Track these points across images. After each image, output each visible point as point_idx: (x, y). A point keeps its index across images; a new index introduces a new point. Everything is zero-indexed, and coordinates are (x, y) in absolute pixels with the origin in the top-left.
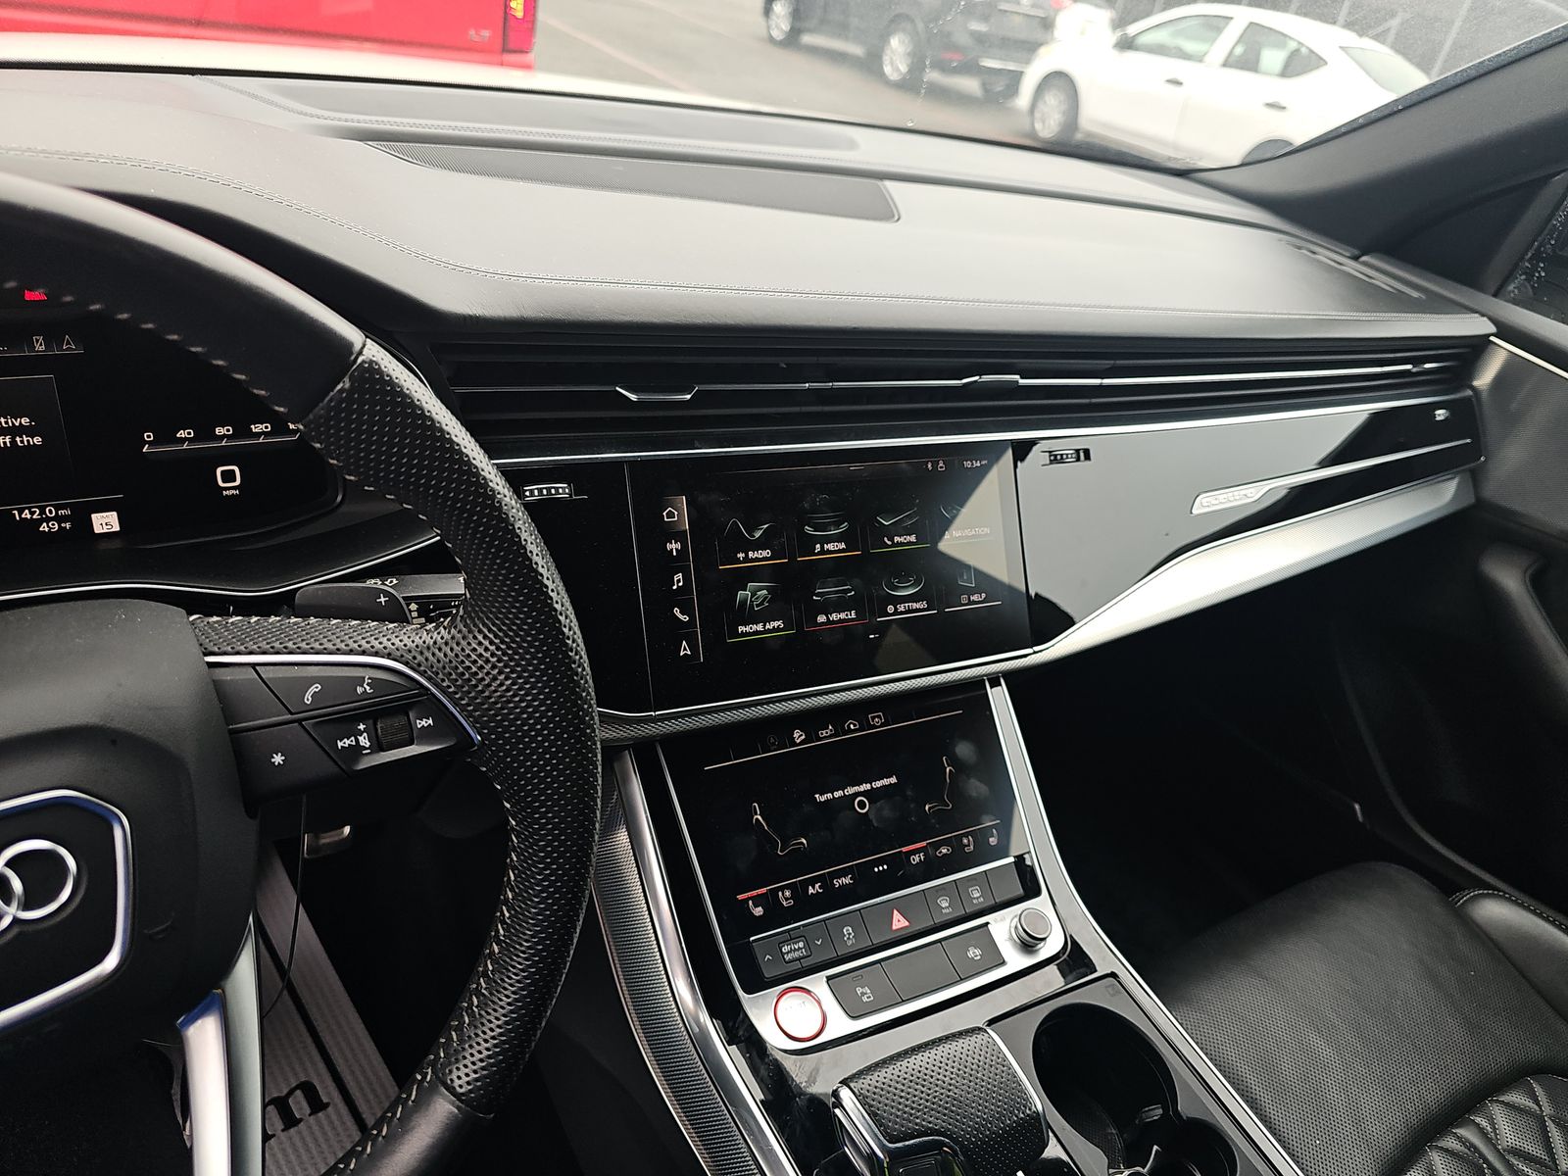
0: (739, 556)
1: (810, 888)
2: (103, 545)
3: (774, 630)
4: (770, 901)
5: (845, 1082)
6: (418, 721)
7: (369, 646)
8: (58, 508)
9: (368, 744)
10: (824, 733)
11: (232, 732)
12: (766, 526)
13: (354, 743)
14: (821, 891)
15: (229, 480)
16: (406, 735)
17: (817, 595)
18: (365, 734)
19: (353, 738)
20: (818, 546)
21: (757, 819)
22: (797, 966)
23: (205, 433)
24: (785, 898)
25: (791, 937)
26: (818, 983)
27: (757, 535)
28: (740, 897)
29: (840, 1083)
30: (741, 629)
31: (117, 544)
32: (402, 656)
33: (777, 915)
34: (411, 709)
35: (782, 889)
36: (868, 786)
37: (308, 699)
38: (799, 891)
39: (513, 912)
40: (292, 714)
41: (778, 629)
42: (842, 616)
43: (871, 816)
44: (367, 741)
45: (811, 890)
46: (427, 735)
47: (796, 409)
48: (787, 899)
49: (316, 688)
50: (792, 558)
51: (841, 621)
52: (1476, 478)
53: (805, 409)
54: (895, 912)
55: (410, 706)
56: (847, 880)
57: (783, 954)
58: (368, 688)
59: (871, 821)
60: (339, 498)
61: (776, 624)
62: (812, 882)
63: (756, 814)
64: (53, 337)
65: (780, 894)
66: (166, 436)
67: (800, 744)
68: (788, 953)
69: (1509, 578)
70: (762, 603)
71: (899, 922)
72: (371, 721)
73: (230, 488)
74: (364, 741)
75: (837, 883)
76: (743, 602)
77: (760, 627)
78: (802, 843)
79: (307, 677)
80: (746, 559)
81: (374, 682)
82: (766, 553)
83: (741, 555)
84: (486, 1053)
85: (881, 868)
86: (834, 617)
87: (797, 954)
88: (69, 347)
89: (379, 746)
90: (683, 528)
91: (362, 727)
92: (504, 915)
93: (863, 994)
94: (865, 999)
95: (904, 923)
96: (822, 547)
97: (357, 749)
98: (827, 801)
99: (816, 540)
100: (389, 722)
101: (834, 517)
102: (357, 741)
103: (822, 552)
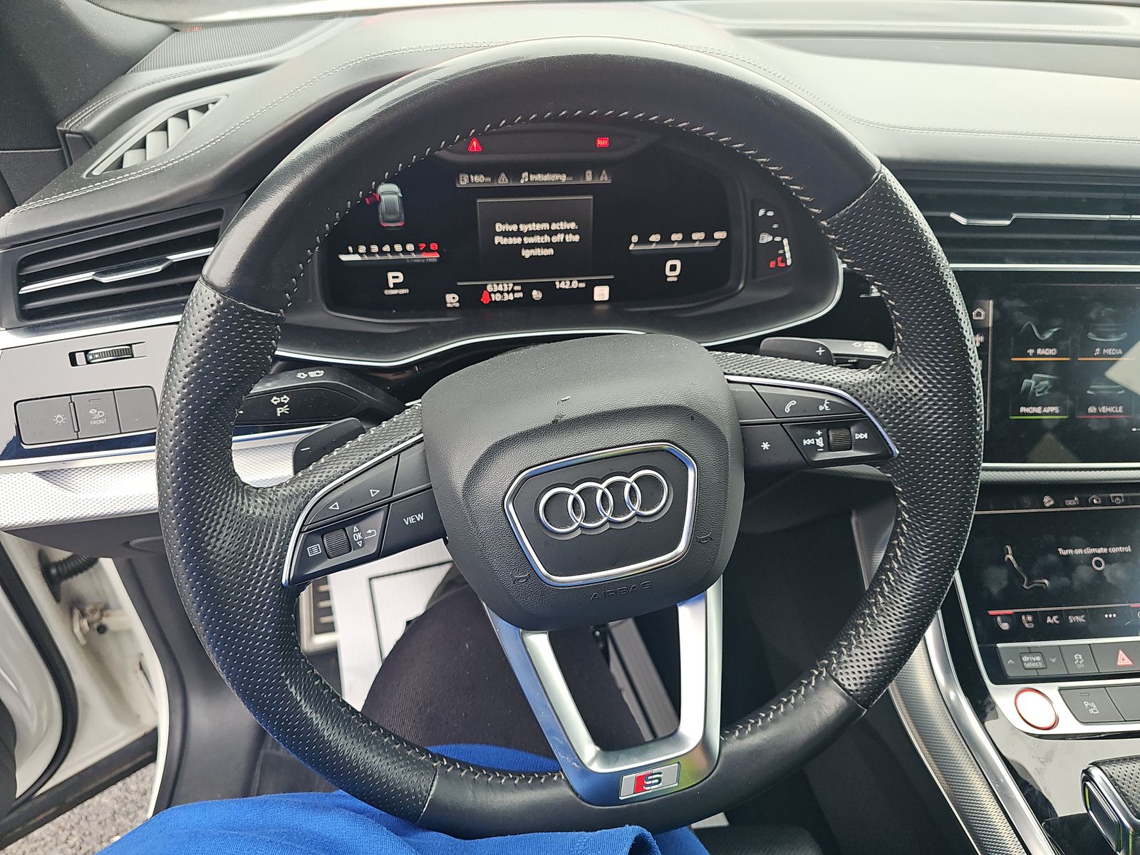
0: (1029, 351)
1: (1048, 618)
2: (598, 307)
3: (1050, 414)
4: (1016, 620)
5: (1096, 764)
6: (856, 435)
7: (826, 379)
8: (579, 282)
9: (822, 445)
10: (1069, 502)
11: (742, 424)
12: (1055, 330)
13: (813, 443)
14: (1057, 622)
15: (673, 271)
16: (847, 443)
17: (1091, 390)
18: (821, 438)
19: (813, 440)
20: (1098, 350)
21: (1009, 559)
22: (1034, 674)
23: (666, 239)
24: (1027, 621)
25: (1030, 652)
26: (1051, 689)
27: (1048, 336)
28: (991, 612)
29: (1092, 764)
30: (1023, 409)
31: (605, 307)
32: (849, 389)
33: (1018, 633)
34: (853, 425)
35: (1026, 614)
36: (1105, 550)
37: (787, 410)
38: (1039, 619)
39: (897, 578)
40: (776, 418)
41: (1054, 414)
42: (1111, 409)
43: (1106, 574)
44: (822, 443)
45: (1049, 620)
46: (860, 445)
47: (1092, 237)
48: (1029, 622)
49: (794, 403)
50: (1074, 357)
51: (1109, 413)
53: (1099, 237)
54: (1121, 652)
55: (853, 423)
56: (1080, 619)
57: (1023, 662)
58: (827, 407)
59: (1105, 577)
60: (741, 286)
61: (1052, 409)
62: (1052, 614)
63: (1008, 554)
64: (596, 174)
65: (1023, 617)
66: (644, 240)
67: (1049, 508)
68: (1027, 662)
70: (1043, 391)
71: (1123, 661)
72: (825, 430)
73: (672, 276)
74: (820, 442)
75: (1072, 619)
76: (1028, 388)
77: (1038, 410)
78: (1044, 583)
79: (787, 395)
80: (1035, 355)
81: (831, 404)
82: (1052, 351)
83: (1031, 351)
84: (870, 668)
85: (1110, 616)
86: (1104, 409)
87: (1034, 665)
88: (604, 178)
89: (829, 447)
90: (986, 325)
91: (819, 433)
92: (889, 579)
93: (1090, 707)
94: (1091, 711)
95: (1128, 662)
96: (1102, 351)
97: (815, 446)
98: (1068, 556)
99: (1097, 344)
100: (838, 432)
101: (1116, 327)
102: (815, 441)
103: (1101, 355)
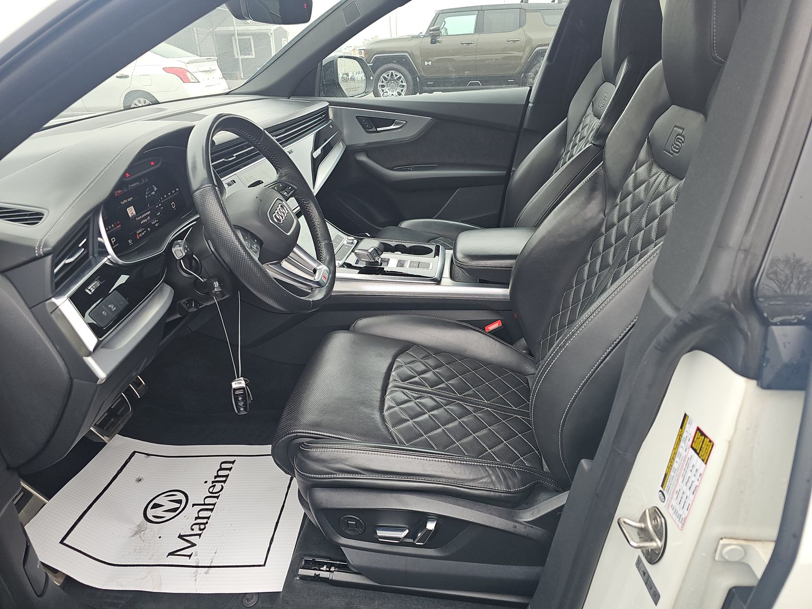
52: (343, 140)
69: (363, 158)
